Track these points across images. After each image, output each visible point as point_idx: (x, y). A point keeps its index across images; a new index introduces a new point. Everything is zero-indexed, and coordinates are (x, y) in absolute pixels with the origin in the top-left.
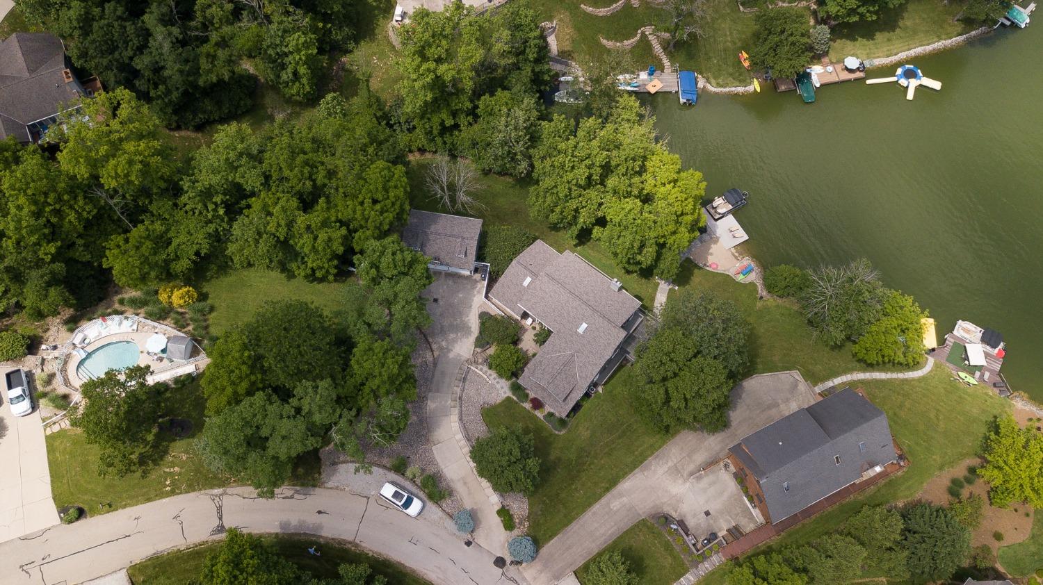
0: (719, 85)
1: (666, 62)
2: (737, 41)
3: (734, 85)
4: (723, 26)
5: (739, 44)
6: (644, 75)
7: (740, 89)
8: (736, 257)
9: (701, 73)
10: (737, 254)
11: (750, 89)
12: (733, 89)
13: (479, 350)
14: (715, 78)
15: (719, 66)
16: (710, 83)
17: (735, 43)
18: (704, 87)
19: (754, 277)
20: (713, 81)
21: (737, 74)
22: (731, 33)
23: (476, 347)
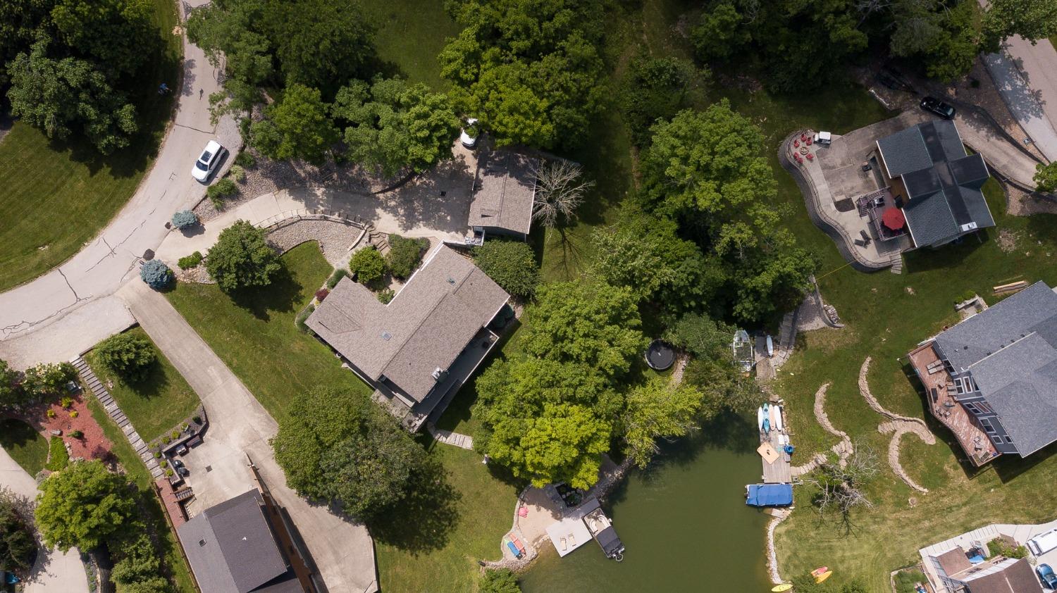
0: (778, 537)
1: (805, 469)
2: (845, 565)
3: (780, 558)
4: (866, 546)
5: (841, 568)
6: (783, 440)
7: (773, 564)
8: (537, 539)
9: (793, 514)
10: (541, 541)
11: (776, 579)
12: (773, 555)
13: (387, 239)
14: (788, 532)
15: (807, 539)
16: (779, 525)
17: (842, 561)
18: (774, 518)
19: (508, 558)
20: (783, 529)
21: (797, 562)
22: (855, 558)
23: (390, 236)
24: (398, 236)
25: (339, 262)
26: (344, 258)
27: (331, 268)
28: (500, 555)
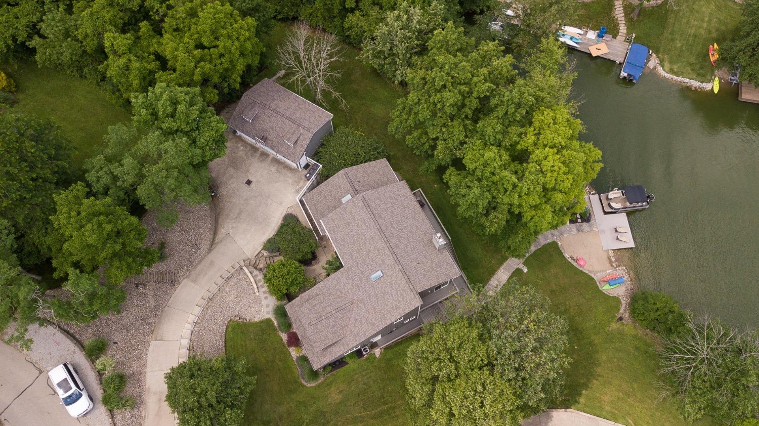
0: (671, 71)
1: (623, 29)
2: (714, 31)
3: (691, 76)
4: (704, 9)
5: (714, 35)
6: (592, 35)
7: (695, 84)
8: (611, 262)
9: (657, 52)
10: (613, 259)
11: (707, 86)
12: (687, 80)
13: (266, 253)
14: (671, 62)
15: (682, 51)
16: (662, 66)
17: (710, 32)
18: (655, 68)
19: (620, 291)
20: (667, 65)
21: (698, 66)
22: (710, 21)
23: (264, 248)
24: (270, 241)
25: (265, 310)
26: (264, 302)
27: (268, 321)
28: (616, 300)
